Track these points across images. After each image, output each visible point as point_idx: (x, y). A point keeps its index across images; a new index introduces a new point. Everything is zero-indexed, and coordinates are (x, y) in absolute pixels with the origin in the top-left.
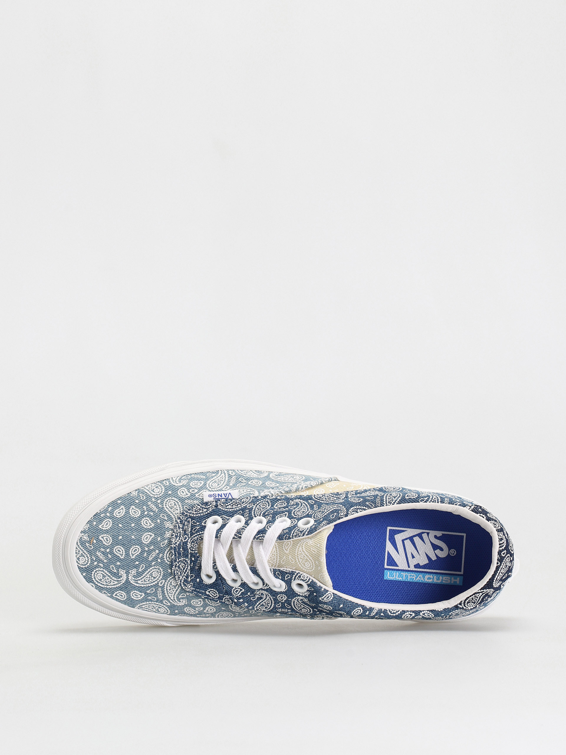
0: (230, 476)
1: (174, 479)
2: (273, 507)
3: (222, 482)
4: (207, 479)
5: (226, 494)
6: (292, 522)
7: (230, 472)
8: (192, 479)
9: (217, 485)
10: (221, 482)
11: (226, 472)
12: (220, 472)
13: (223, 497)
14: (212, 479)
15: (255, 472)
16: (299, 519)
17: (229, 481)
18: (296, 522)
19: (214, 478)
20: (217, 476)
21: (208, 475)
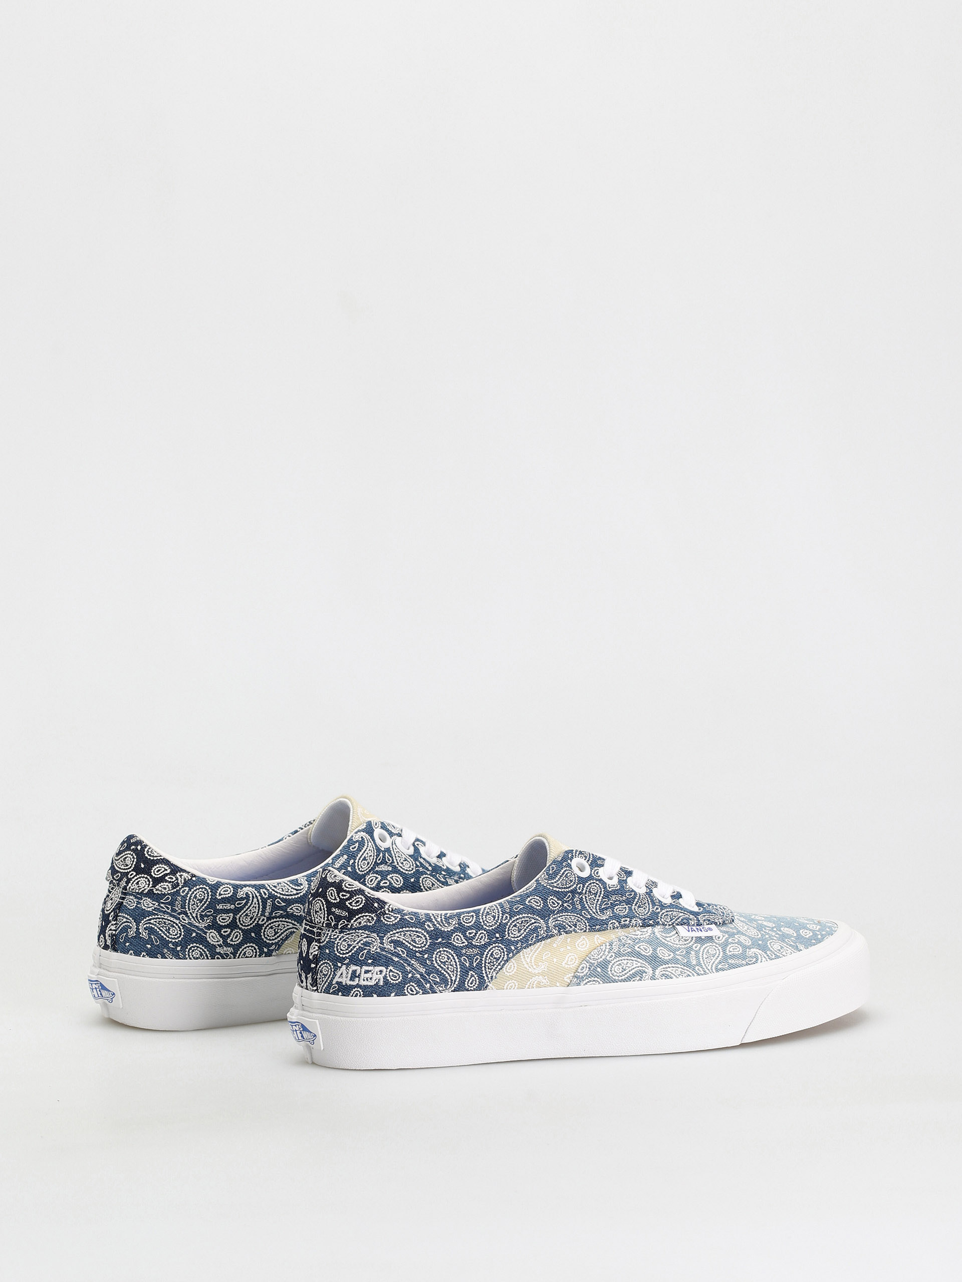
0: (699, 964)
1: (764, 959)
2: (629, 907)
3: (705, 956)
4: (726, 958)
5: (692, 931)
6: (597, 873)
7: (702, 972)
8: (743, 956)
9: (710, 951)
10: (707, 956)
11: (707, 971)
12: (714, 971)
13: (694, 928)
14: (719, 959)
15: (672, 976)
16: (590, 877)
17: (697, 958)
18: (592, 873)
19: (717, 961)
20: (714, 965)
21: (727, 965)
